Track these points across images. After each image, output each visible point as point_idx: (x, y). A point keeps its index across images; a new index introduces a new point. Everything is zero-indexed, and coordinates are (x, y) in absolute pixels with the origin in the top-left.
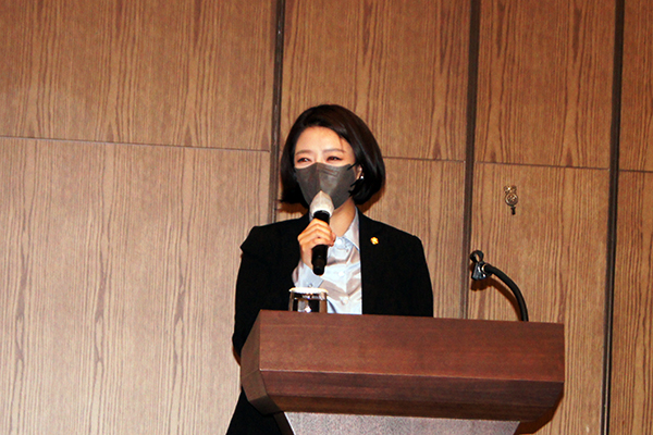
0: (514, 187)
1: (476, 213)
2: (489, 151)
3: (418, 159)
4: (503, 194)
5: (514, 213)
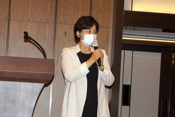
0: (66, 30)
1: (57, 35)
2: (60, 21)
3: (43, 23)
4: (63, 31)
5: (66, 36)
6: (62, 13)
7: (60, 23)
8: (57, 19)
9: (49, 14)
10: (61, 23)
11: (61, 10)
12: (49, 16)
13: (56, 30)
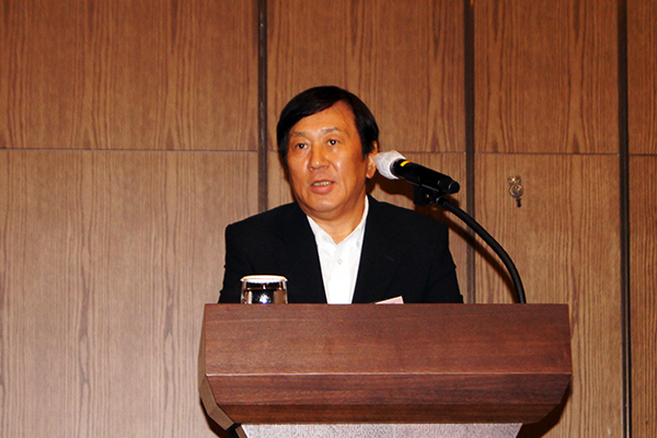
0: (518, 178)
1: (479, 207)
2: (490, 140)
3: (415, 153)
4: (507, 186)
5: (519, 205)
6: (494, 105)
7: (489, 149)
8: (477, 135)
9: (439, 112)
10: (495, 151)
11: (489, 94)
12: (439, 122)
13: (477, 179)
